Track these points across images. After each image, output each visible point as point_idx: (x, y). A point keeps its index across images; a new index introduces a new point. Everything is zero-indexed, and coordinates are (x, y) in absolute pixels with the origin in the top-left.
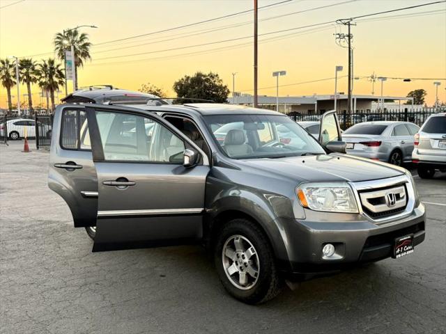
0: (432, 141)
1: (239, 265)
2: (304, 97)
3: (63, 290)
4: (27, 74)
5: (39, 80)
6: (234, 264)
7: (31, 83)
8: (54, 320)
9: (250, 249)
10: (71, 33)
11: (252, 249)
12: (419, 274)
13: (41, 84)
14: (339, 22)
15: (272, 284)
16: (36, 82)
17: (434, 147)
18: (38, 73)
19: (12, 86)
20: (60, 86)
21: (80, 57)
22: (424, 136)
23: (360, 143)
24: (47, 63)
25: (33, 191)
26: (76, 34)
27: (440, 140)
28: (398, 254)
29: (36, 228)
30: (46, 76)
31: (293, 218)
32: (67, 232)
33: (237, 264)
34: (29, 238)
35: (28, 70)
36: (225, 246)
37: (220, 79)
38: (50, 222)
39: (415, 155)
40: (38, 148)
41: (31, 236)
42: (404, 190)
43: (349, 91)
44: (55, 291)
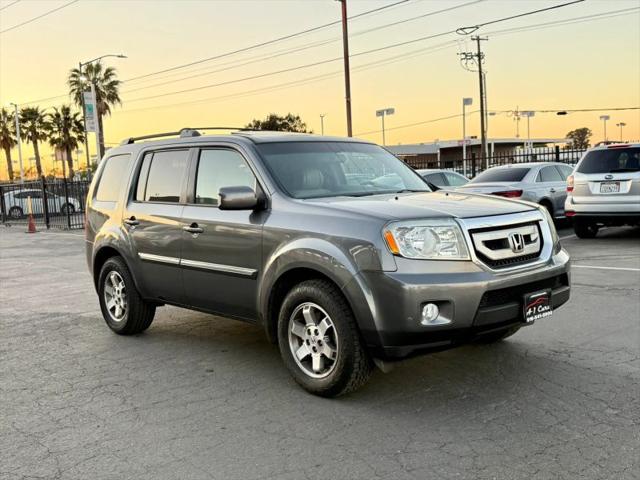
0: (591, 184)
1: (312, 345)
2: (422, 144)
3: (67, 395)
4: (32, 129)
5: (49, 136)
6: (305, 343)
7: (38, 141)
8: (52, 431)
9: (324, 321)
10: (93, 69)
11: (327, 320)
12: (566, 352)
13: (53, 142)
14: (460, 32)
15: (356, 365)
16: (45, 139)
17: (594, 192)
18: (48, 126)
19: (13, 146)
20: (79, 143)
21: (105, 100)
22: (579, 179)
23: (494, 194)
24: (60, 112)
25: (37, 279)
26: (98, 68)
27: (603, 182)
28: (529, 316)
29: (37, 322)
30: (59, 130)
31: (380, 272)
32: (80, 325)
33: (308, 344)
34: (27, 334)
35: (33, 123)
36: (292, 320)
37: (302, 122)
38: (58, 314)
39: (568, 206)
40: (48, 227)
41: (29, 332)
42: (537, 230)
43: (483, 132)
44: (56, 397)
